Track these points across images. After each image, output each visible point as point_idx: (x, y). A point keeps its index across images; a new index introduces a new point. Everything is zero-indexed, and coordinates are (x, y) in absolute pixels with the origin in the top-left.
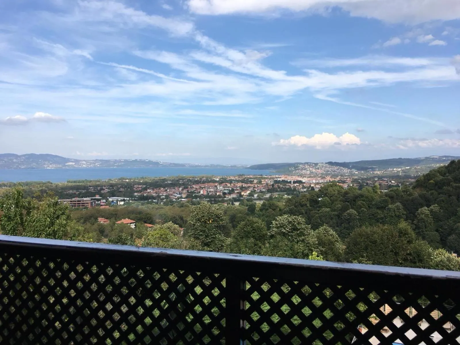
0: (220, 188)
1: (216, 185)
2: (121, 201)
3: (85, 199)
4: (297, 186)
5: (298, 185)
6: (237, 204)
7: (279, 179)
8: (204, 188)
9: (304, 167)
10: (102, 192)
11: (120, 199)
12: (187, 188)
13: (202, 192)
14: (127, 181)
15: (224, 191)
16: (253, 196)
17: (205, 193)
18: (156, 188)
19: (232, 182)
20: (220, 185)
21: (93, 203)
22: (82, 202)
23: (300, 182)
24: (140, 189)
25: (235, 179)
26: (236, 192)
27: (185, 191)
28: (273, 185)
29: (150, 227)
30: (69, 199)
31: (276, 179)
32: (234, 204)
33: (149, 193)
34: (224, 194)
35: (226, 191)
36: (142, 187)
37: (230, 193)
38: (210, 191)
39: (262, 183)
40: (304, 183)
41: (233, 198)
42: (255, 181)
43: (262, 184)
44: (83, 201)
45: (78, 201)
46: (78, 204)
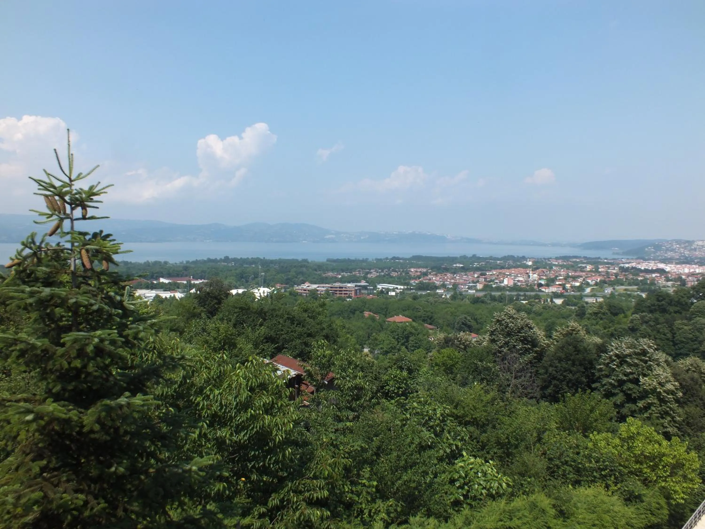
0: (534, 276)
1: (528, 271)
2: (393, 290)
3: (349, 285)
4: (656, 276)
5: (658, 275)
6: (559, 302)
7: (627, 265)
8: (508, 275)
9: (670, 247)
10: (369, 276)
11: (391, 286)
12: (485, 275)
13: (506, 282)
14: (401, 261)
15: (540, 282)
16: (584, 290)
17: (511, 283)
18: (440, 273)
19: (552, 268)
20: (534, 272)
21: (358, 291)
22: (344, 289)
23: (662, 271)
24: (419, 274)
25: (557, 263)
26: (557, 283)
27: (482, 279)
28: (616, 275)
29: (431, 329)
30: (328, 284)
31: (623, 265)
32: (554, 302)
33: (430, 279)
34: (540, 285)
35: (543, 282)
36: (420, 272)
37: (548, 285)
38: (519, 281)
39: (600, 270)
40: (668, 272)
41: (553, 292)
42: (589, 268)
43: (600, 272)
44: (346, 288)
45: (340, 288)
46: (340, 291)
